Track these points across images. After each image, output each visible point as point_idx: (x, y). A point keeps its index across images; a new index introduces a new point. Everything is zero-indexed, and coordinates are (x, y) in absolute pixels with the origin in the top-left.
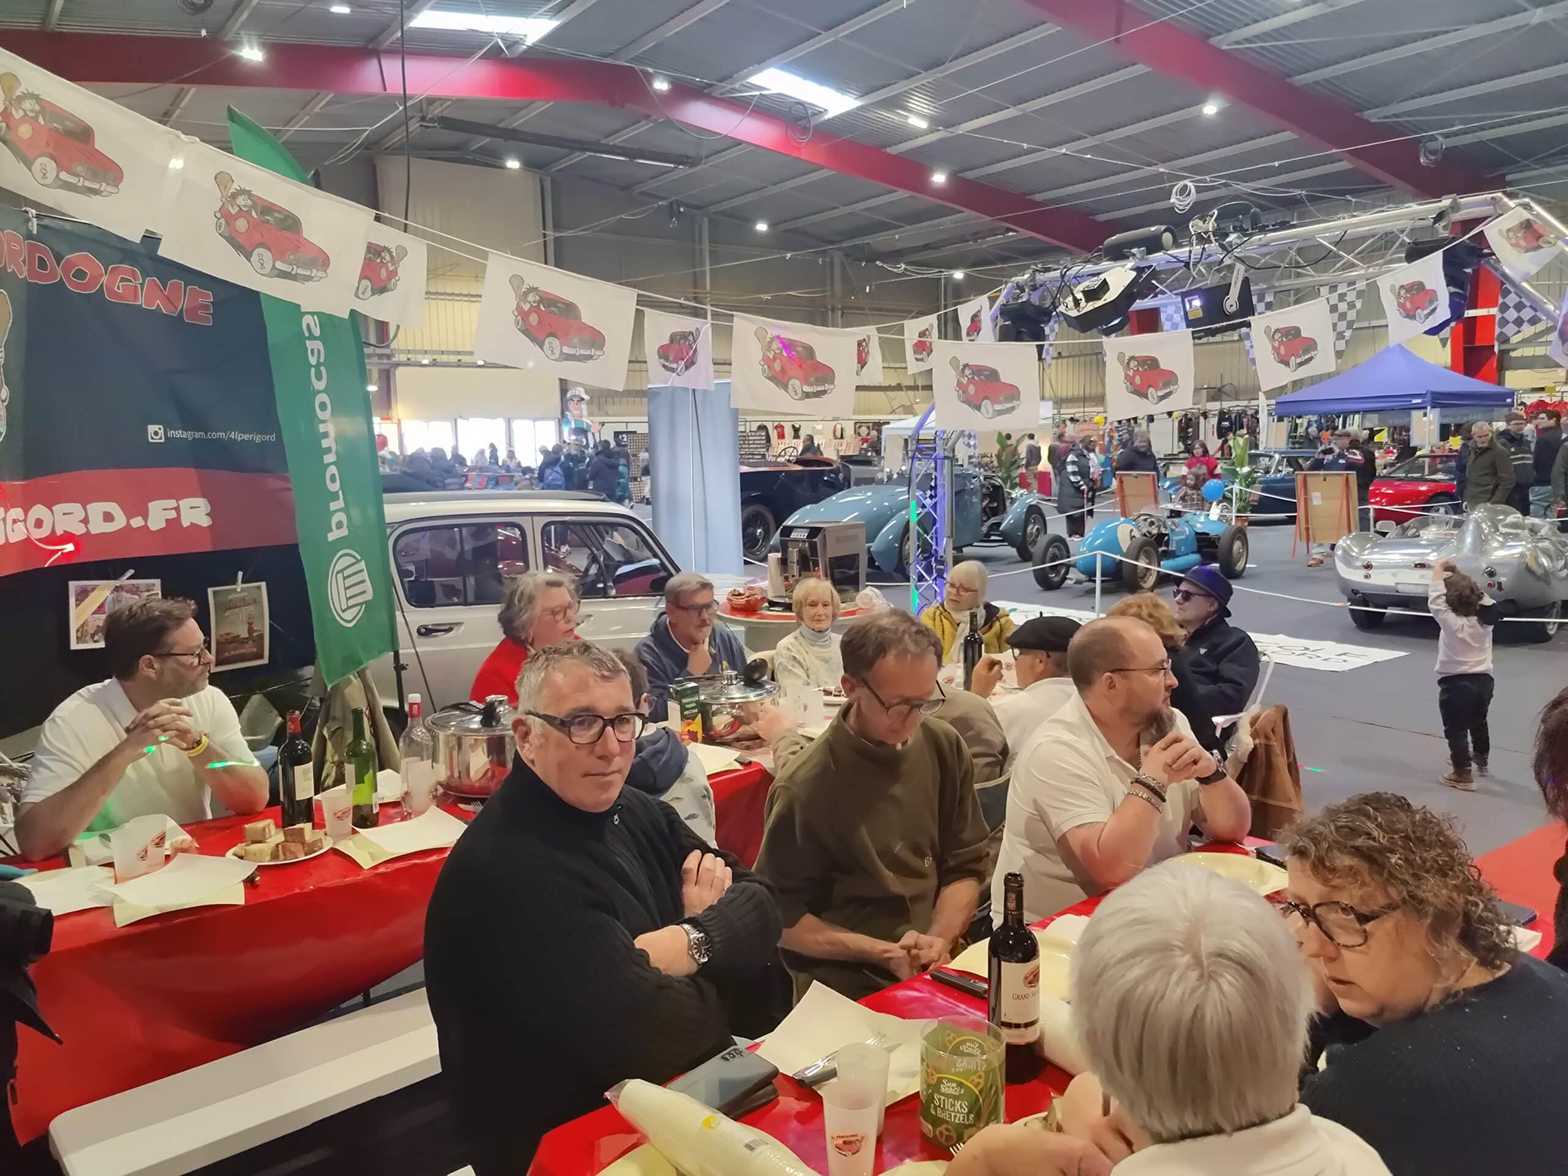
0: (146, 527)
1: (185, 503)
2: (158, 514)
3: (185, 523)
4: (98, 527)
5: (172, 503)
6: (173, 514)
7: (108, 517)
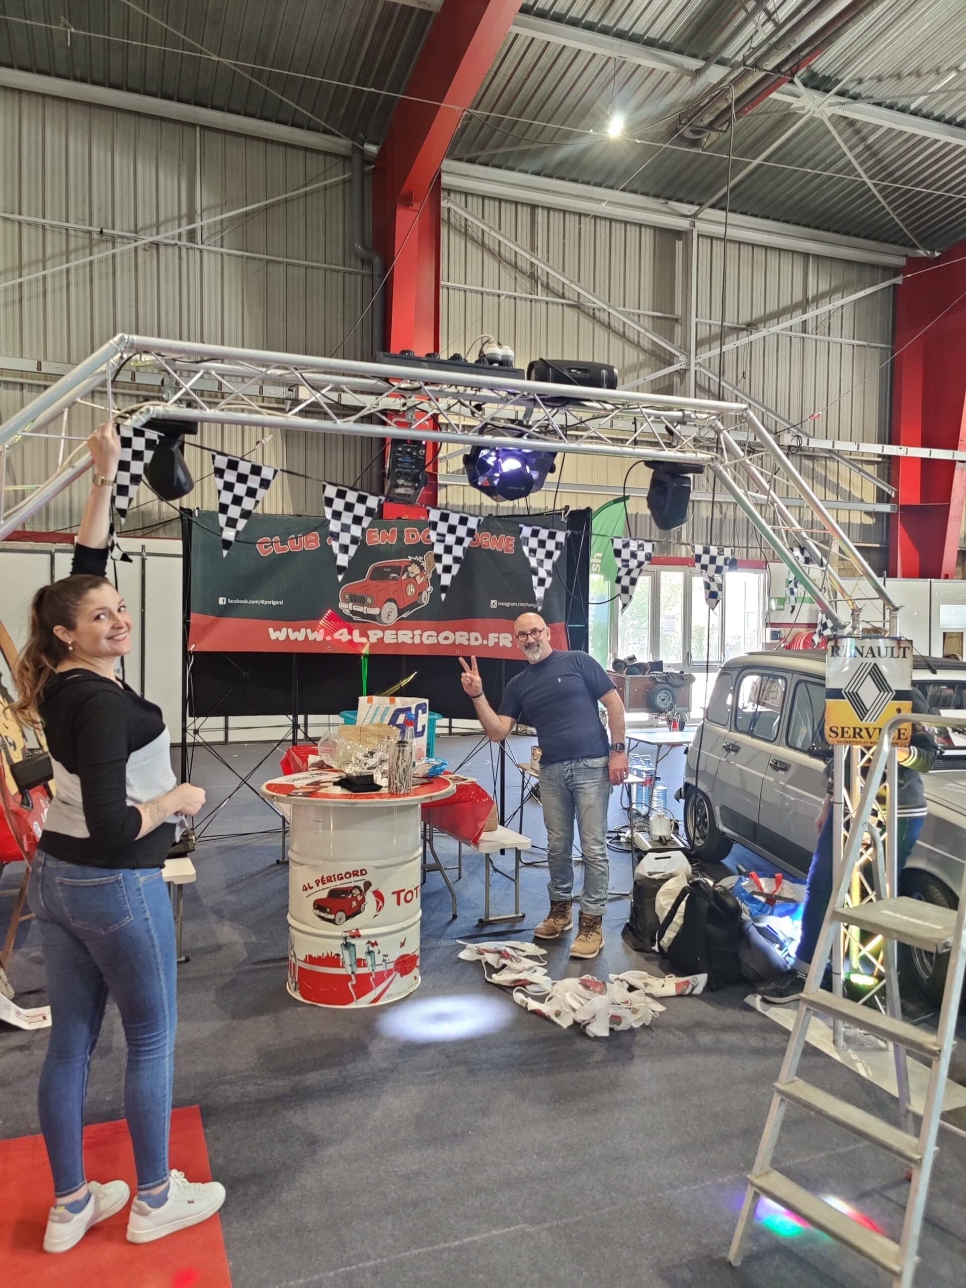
0: (487, 645)
1: (502, 635)
2: (492, 639)
3: (501, 645)
4: (473, 643)
5: (497, 635)
6: (496, 640)
7: (476, 639)
